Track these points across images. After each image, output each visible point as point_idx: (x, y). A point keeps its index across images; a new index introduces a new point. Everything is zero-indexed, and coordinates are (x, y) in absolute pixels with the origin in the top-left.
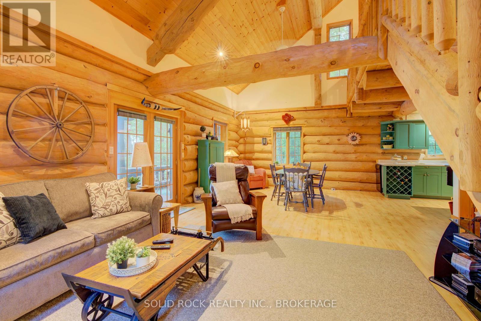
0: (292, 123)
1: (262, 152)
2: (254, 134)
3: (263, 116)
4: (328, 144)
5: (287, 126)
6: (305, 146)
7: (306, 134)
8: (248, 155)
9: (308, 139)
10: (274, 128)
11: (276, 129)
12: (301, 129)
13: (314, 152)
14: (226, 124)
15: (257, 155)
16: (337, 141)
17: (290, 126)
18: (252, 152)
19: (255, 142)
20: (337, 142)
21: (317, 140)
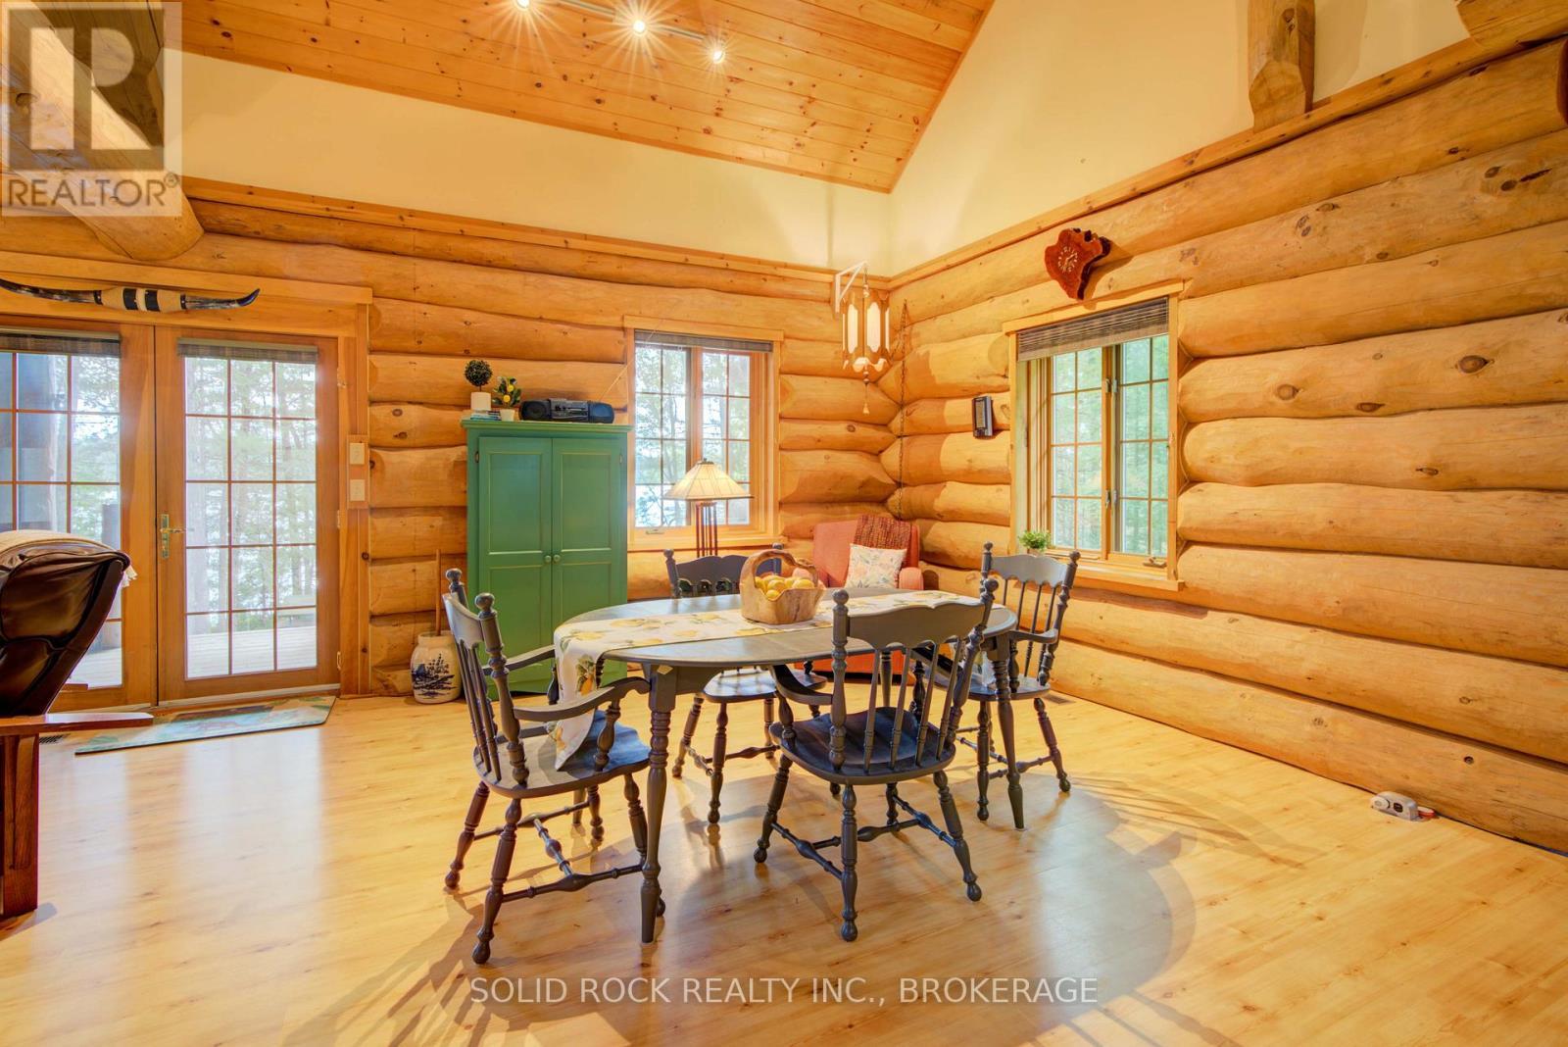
0: (1101, 286)
1: (973, 476)
2: (938, 381)
3: (975, 276)
4: (1370, 408)
5: (1080, 310)
6: (1193, 434)
7: (1199, 345)
8: (917, 495)
9: (1214, 380)
10: (1021, 334)
11: (1029, 338)
12: (1162, 319)
13: (1260, 479)
14: (767, 346)
15: (954, 495)
16: (1458, 374)
17: (1101, 306)
18: (936, 479)
19: (949, 422)
20: (1456, 382)
21: (1274, 380)
